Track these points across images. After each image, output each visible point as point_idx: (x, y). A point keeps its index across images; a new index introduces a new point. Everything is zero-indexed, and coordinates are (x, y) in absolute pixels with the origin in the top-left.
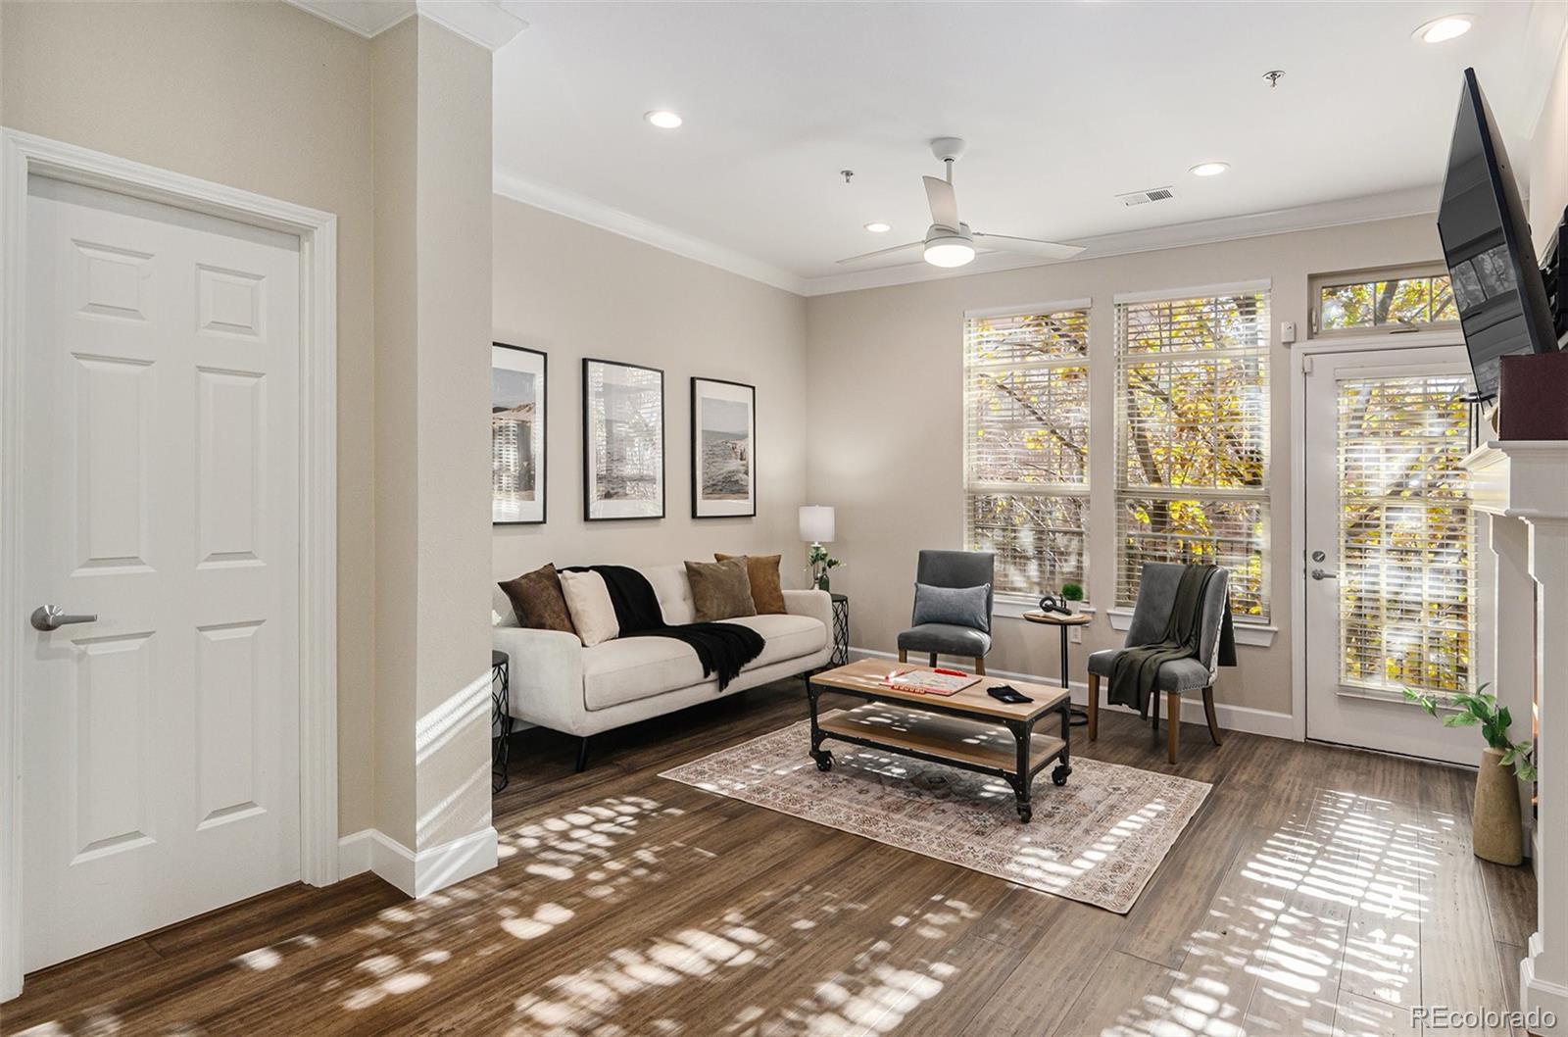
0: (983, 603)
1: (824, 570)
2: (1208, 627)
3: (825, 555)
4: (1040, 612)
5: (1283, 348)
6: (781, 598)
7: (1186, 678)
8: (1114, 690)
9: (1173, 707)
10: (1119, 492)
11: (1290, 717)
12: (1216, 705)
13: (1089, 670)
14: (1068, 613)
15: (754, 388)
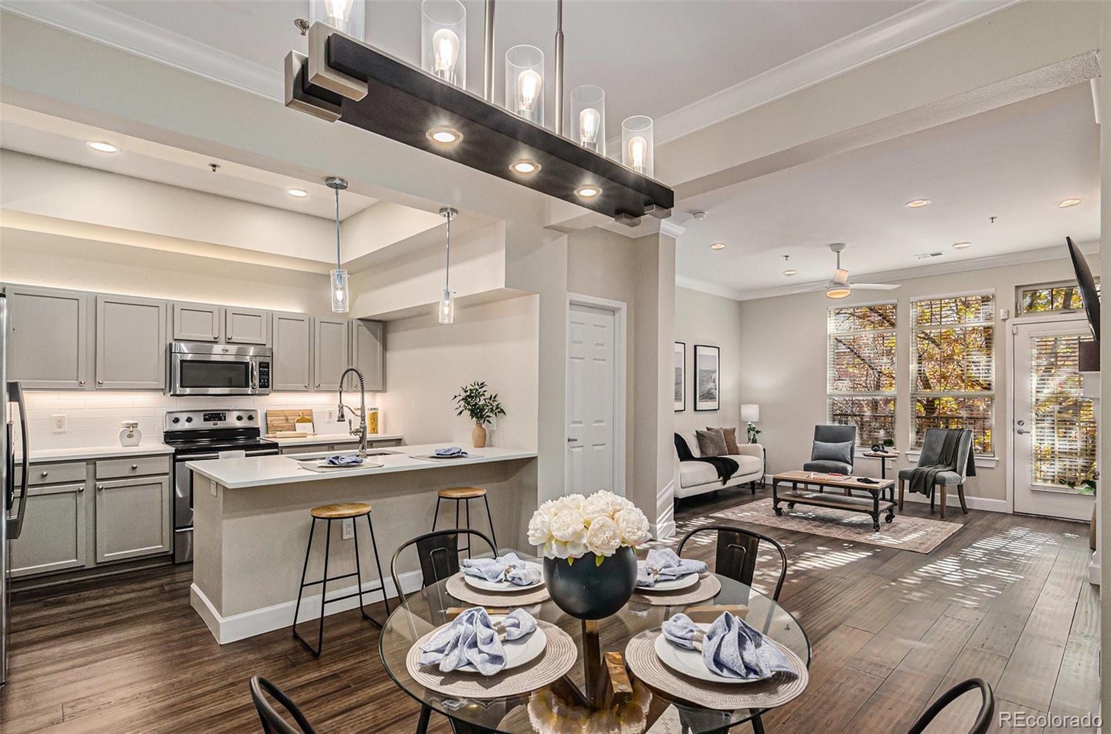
0: (849, 450)
1: (754, 435)
2: (961, 456)
3: (755, 428)
4: (873, 452)
5: (1003, 322)
6: (737, 448)
7: (950, 479)
8: (912, 486)
9: (943, 498)
10: (912, 394)
11: (1005, 502)
12: (965, 497)
13: (899, 477)
14: (887, 452)
15: (719, 348)
